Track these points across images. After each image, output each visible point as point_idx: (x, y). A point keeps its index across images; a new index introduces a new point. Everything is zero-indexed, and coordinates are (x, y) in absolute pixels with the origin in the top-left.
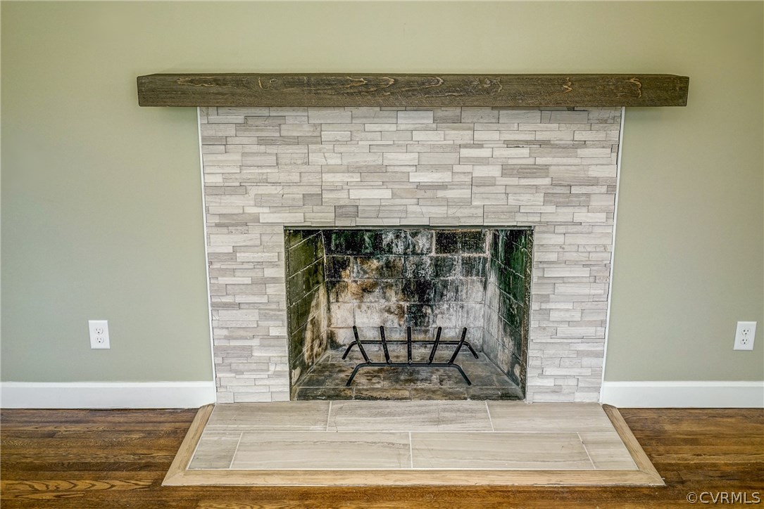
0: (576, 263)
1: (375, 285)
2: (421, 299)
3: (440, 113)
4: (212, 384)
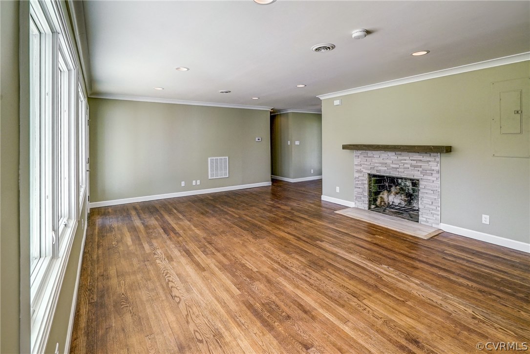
0: (429, 189)
1: (399, 193)
2: (411, 198)
3: (397, 153)
4: (354, 203)
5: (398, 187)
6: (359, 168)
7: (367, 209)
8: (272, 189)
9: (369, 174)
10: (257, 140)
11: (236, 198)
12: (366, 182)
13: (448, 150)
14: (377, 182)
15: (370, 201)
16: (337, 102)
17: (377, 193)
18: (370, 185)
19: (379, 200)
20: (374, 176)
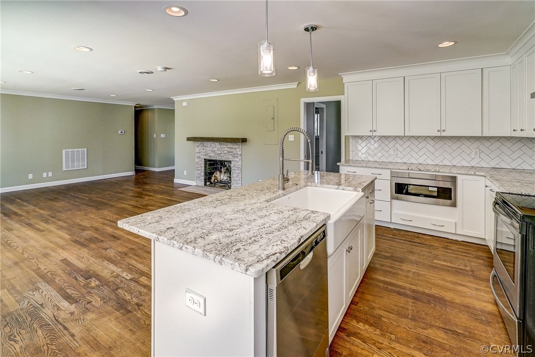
0: (236, 167)
3: (220, 143)
4: (195, 182)
5: (225, 168)
6: (198, 155)
7: (203, 185)
8: (136, 178)
9: (205, 159)
10: (119, 132)
11: (93, 187)
12: (203, 165)
13: (244, 140)
14: (210, 165)
15: (205, 179)
16: (185, 104)
17: (211, 174)
18: (205, 167)
19: (213, 178)
20: (209, 160)
